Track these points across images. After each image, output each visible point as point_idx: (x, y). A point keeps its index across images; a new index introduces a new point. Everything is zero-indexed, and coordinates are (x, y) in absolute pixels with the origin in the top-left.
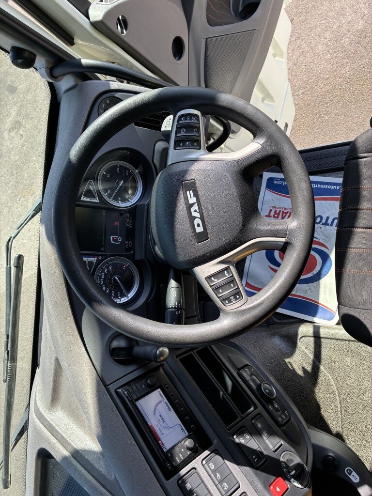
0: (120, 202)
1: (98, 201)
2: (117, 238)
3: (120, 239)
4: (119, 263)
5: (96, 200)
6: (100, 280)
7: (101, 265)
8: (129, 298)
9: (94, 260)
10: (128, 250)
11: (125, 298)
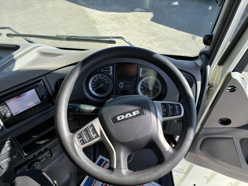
0: (140, 88)
1: (140, 77)
2: (122, 86)
3: (122, 87)
4: (109, 86)
5: (141, 76)
6: (101, 77)
7: (108, 78)
8: (91, 92)
9: (111, 74)
10: (116, 91)
11: (92, 89)
